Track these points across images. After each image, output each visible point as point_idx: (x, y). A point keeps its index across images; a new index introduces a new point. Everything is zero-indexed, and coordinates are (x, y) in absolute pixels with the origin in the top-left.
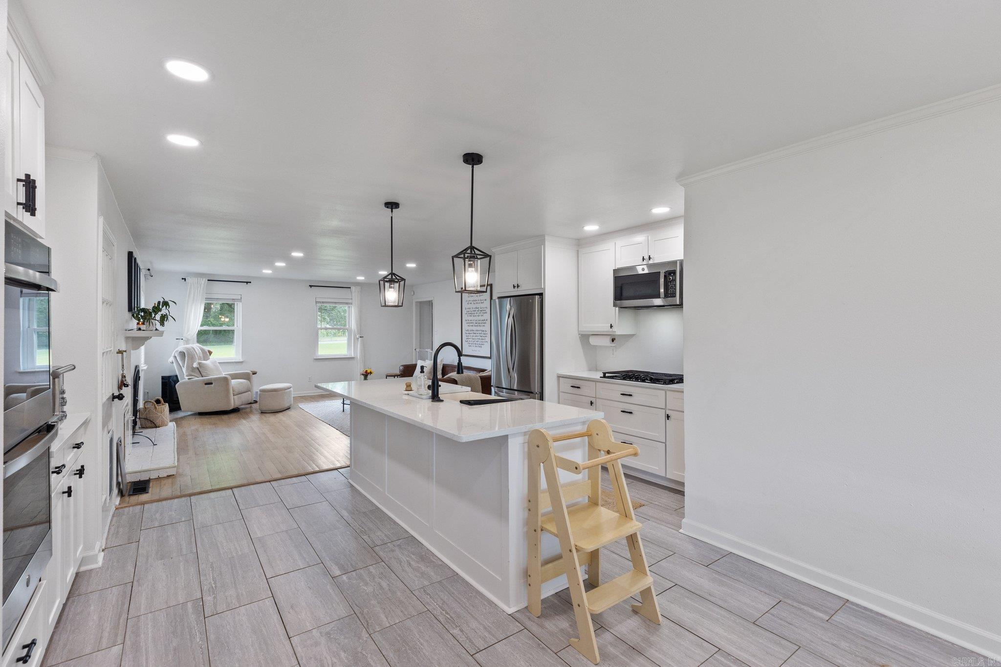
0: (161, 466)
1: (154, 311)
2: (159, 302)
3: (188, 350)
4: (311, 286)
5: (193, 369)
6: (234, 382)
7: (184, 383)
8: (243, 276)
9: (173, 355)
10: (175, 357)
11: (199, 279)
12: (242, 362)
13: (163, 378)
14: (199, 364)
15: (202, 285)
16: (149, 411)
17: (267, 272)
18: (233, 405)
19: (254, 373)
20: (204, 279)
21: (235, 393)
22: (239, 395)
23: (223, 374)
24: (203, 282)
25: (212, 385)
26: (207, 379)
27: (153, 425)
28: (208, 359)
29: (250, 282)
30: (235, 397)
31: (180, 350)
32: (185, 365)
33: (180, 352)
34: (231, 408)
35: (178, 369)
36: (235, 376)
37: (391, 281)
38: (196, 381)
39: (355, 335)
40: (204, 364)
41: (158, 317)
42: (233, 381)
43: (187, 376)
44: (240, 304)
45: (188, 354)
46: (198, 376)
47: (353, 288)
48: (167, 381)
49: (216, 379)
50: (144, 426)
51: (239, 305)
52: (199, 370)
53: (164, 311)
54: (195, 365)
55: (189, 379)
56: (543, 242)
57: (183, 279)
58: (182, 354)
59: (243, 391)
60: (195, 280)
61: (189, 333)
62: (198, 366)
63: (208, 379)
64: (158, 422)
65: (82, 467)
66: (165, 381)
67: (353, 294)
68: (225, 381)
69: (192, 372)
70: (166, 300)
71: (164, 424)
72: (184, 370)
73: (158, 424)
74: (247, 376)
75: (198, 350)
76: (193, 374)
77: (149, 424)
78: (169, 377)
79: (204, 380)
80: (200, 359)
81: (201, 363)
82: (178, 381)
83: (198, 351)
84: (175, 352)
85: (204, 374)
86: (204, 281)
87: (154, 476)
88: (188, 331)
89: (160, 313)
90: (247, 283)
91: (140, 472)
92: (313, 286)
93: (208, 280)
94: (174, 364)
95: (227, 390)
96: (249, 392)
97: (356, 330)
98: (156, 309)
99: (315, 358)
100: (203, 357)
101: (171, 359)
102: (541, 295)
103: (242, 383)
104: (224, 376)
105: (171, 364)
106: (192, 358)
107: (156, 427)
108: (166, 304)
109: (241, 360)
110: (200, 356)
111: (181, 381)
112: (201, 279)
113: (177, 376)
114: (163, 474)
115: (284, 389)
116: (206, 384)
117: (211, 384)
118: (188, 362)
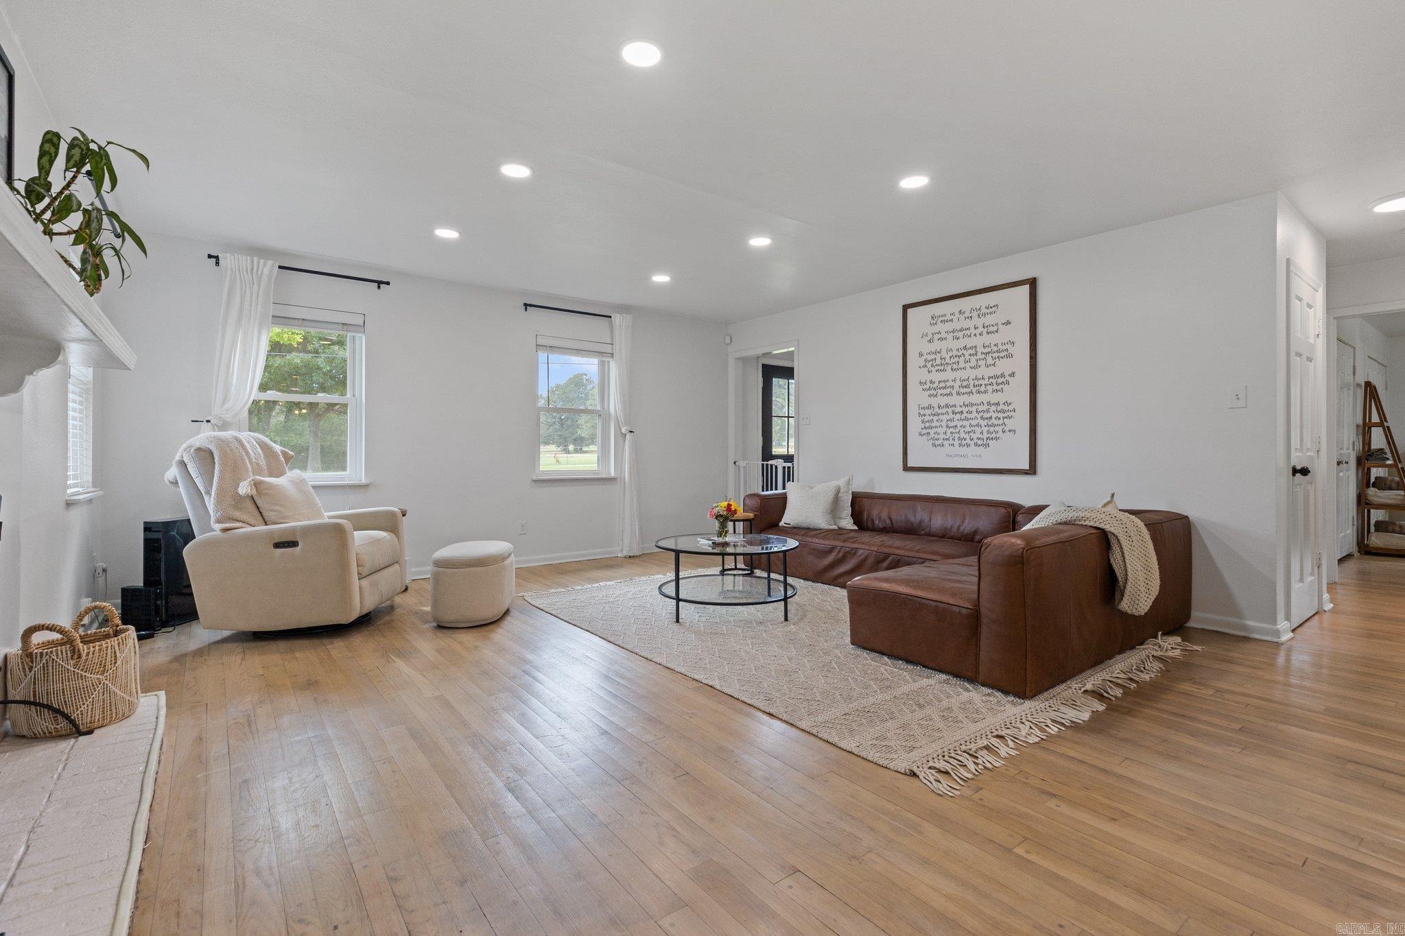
3: (222, 443)
4: (526, 306)
5: (238, 500)
6: (360, 537)
7: (208, 543)
8: (369, 265)
9: (176, 460)
10: (183, 464)
11: (255, 259)
12: (370, 487)
13: (148, 527)
14: (257, 485)
15: (265, 278)
16: (46, 667)
18: (358, 605)
20: (270, 263)
21: (365, 571)
22: (374, 577)
23: (327, 516)
24: (266, 271)
25: (298, 549)
26: (280, 530)
27: (63, 725)
28: (280, 474)
29: (388, 283)
30: (365, 583)
31: (198, 445)
32: (214, 488)
33: (199, 450)
34: (354, 616)
35: (193, 503)
36: (363, 522)
38: (248, 538)
39: (618, 427)
40: (271, 486)
43: (218, 521)
44: (362, 340)
45: (223, 453)
46: (253, 522)
47: (617, 319)
48: (159, 536)
49: (309, 532)
50: (25, 733)
51: (357, 342)
52: (256, 505)
54: (244, 488)
55: (225, 530)
57: (210, 256)
58: (205, 456)
59: (382, 566)
60: (244, 261)
61: (226, 406)
62: (254, 492)
63: (285, 530)
64: (83, 712)
66: (155, 536)
67: (616, 333)
68: (337, 533)
69: (236, 508)
71: (116, 713)
72: (210, 503)
73: (85, 721)
74: (390, 523)
75: (253, 447)
76: (237, 514)
77: (44, 722)
78: (168, 525)
79: (271, 533)
80: (258, 470)
81: (261, 482)
82: (194, 537)
83: (255, 451)
84: (184, 451)
85: (269, 515)
86: (268, 268)
88: (224, 401)
90: (379, 283)
92: (531, 305)
93: (280, 267)
94: (182, 489)
95: (343, 565)
96: (397, 566)
97: (620, 414)
99: (535, 478)
100: (268, 465)
101: (173, 472)
104: (327, 520)
105: (172, 488)
106: (235, 469)
107: (77, 730)
109: (364, 481)
110: (258, 464)
111: (199, 538)
112: (262, 261)
113: (189, 520)
116: (278, 545)
117: (294, 544)
118: (221, 479)
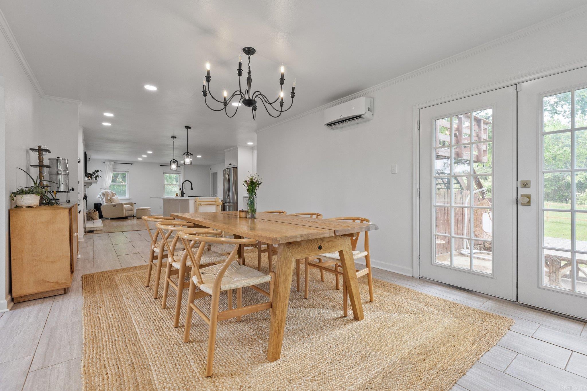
0: (97, 226)
1: (93, 174)
2: (95, 171)
3: (106, 192)
4: (161, 166)
5: (108, 200)
7: (104, 206)
8: (130, 161)
9: (99, 194)
11: (110, 162)
12: (129, 199)
13: (95, 204)
14: (111, 198)
15: (112, 165)
16: (91, 214)
17: (140, 159)
18: (125, 215)
19: (135, 204)
21: (126, 210)
22: (128, 212)
23: (121, 203)
26: (114, 204)
27: (92, 219)
28: (114, 196)
30: (126, 212)
31: (102, 192)
33: (102, 193)
35: (102, 201)
36: (126, 204)
37: (174, 162)
38: (109, 205)
41: (94, 176)
42: (125, 206)
43: (105, 203)
45: (106, 193)
46: (110, 203)
49: (118, 204)
51: (128, 174)
52: (110, 201)
53: (97, 174)
54: (109, 198)
56: (237, 148)
57: (103, 162)
58: (103, 194)
59: (129, 210)
60: (108, 162)
61: (106, 186)
64: (94, 218)
65: (80, 210)
67: (181, 169)
68: (122, 205)
69: (108, 201)
70: (98, 170)
71: (97, 219)
72: (104, 200)
73: (94, 219)
74: (131, 204)
76: (108, 202)
77: (90, 219)
78: (98, 204)
79: (112, 204)
80: (111, 196)
82: (101, 205)
83: (110, 193)
84: (100, 193)
85: (112, 202)
86: (112, 163)
87: (95, 229)
88: (106, 185)
89: (95, 175)
90: (132, 164)
91: (90, 228)
93: (114, 163)
94: (100, 198)
95: (123, 209)
96: (133, 210)
98: (94, 173)
101: (99, 196)
102: (237, 167)
103: (128, 206)
105: (98, 198)
106: (108, 196)
108: (98, 171)
109: (129, 198)
113: (101, 203)
114: (98, 229)
115: (147, 209)
116: (113, 206)
117: (116, 206)
118: (106, 197)
